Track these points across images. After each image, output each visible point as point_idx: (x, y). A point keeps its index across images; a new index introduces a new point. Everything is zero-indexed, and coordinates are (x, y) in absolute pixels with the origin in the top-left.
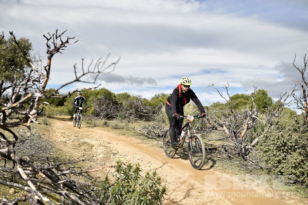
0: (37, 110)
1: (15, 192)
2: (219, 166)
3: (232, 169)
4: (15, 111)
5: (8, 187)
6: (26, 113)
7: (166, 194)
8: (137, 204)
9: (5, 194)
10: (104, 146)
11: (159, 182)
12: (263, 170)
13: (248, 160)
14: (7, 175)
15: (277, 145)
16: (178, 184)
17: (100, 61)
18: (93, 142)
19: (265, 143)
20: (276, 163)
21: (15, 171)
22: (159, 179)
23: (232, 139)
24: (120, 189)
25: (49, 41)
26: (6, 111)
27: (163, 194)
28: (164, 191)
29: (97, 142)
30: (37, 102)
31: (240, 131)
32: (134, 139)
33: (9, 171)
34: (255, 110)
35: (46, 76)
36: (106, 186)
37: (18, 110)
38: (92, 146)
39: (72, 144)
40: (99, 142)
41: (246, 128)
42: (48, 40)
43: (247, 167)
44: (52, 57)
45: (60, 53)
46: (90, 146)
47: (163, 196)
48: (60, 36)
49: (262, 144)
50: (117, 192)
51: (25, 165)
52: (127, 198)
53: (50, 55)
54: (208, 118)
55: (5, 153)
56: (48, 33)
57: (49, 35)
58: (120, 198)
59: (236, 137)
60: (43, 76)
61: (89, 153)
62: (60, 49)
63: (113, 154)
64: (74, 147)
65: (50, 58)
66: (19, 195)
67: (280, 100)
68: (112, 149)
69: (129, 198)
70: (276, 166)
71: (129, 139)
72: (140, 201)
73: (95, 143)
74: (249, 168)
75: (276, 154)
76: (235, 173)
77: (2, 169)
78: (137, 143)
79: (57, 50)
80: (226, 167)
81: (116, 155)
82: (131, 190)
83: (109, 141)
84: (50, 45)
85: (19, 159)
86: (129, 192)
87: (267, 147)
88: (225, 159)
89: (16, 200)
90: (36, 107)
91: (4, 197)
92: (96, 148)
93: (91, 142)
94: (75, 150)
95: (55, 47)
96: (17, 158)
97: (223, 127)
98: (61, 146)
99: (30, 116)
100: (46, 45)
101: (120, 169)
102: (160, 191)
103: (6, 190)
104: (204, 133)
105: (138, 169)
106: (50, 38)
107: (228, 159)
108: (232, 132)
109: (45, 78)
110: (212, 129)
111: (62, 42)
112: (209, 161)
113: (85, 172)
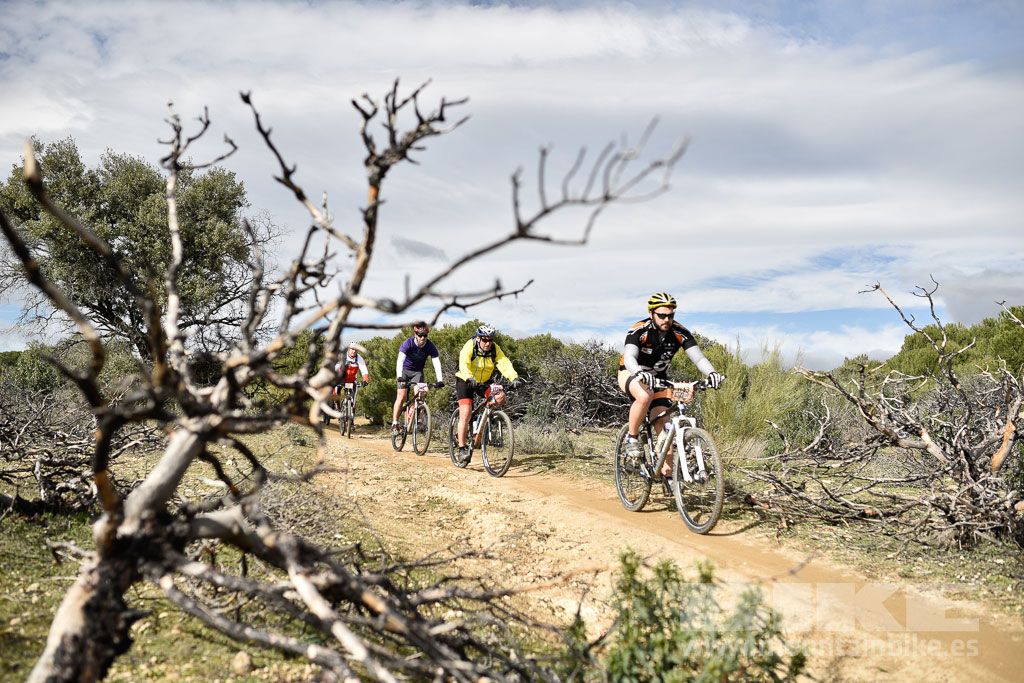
1: (253, 667)
2: (935, 574)
3: (986, 583)
5: (225, 648)
6: (296, 383)
7: (809, 676)
9: (219, 671)
10: (503, 509)
14: (217, 607)
18: (464, 499)
22: (779, 619)
23: (957, 476)
25: (372, 122)
26: (237, 370)
27: (796, 673)
28: (799, 662)
29: (474, 496)
31: (985, 448)
32: (601, 484)
35: (362, 249)
36: (580, 647)
38: (462, 512)
39: (395, 505)
40: (482, 497)
41: (1012, 436)
42: (367, 117)
44: (384, 177)
45: (411, 161)
46: (454, 510)
53: (376, 170)
54: (864, 404)
55: (229, 525)
56: (366, 97)
57: (367, 101)
59: (972, 467)
61: (456, 533)
62: (414, 145)
63: (536, 538)
64: (405, 516)
65: (375, 183)
66: (265, 676)
68: (530, 519)
71: (582, 485)
73: (470, 500)
76: (1003, 598)
78: (612, 499)
79: (400, 151)
80: (963, 578)
81: (548, 540)
83: (514, 493)
84: (373, 135)
85: (294, 544)
86: (669, 666)
88: (947, 548)
90: (331, 359)
91: (216, 681)
92: (475, 518)
93: (456, 497)
94: (410, 525)
95: (393, 140)
96: (286, 540)
97: (920, 436)
99: (311, 391)
100: (362, 137)
101: (635, 582)
102: (782, 663)
103: (220, 658)
104: (852, 457)
105: (707, 579)
106: (375, 112)
107: (959, 548)
108: (957, 452)
109: (358, 256)
110: (879, 444)
111: (422, 121)
112: (889, 556)
113: (500, 596)
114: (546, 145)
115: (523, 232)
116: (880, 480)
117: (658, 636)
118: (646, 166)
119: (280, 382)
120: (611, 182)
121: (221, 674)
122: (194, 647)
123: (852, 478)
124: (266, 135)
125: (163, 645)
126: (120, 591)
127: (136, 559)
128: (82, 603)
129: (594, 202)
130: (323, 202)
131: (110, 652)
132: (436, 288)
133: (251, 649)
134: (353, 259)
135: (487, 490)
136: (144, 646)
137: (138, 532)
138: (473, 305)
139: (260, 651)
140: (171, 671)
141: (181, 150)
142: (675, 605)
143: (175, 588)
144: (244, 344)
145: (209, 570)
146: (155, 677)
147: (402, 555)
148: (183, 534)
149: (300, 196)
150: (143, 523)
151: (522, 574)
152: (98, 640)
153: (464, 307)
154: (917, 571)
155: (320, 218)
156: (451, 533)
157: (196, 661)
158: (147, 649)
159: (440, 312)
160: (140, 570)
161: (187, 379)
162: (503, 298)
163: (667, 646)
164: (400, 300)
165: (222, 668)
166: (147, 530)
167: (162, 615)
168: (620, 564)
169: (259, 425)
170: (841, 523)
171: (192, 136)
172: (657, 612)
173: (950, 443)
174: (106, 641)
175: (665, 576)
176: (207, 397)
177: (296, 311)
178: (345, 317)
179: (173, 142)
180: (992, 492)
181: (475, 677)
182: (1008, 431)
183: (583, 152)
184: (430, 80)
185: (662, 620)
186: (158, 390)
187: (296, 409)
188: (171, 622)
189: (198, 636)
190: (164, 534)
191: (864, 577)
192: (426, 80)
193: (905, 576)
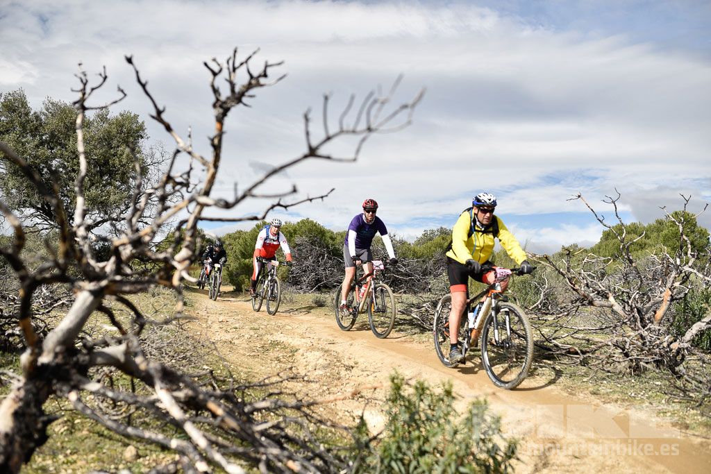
0: (190, 250)
1: (138, 456)
2: (614, 392)
3: (648, 398)
4: (139, 253)
5: (120, 444)
6: (165, 257)
7: (518, 459)
9: (114, 459)
10: (322, 349)
11: (497, 429)
13: (686, 376)
14: (114, 415)
17: (375, 96)
18: (295, 342)
21: (146, 400)
22: (497, 420)
23: (633, 326)
24: (399, 447)
25: (218, 78)
26: (121, 248)
27: (510, 457)
28: (511, 452)
29: (303, 340)
30: (191, 231)
31: (651, 307)
33: (130, 400)
34: (690, 252)
35: (211, 165)
36: (362, 440)
38: (294, 351)
39: (247, 346)
40: (308, 341)
41: (669, 298)
42: (215, 75)
43: (688, 393)
44: (226, 116)
45: (245, 105)
46: (288, 350)
47: (510, 465)
50: (394, 454)
52: (420, 470)
53: (221, 111)
54: (570, 276)
55: (118, 357)
56: (214, 60)
57: (215, 64)
59: (642, 320)
60: (204, 165)
61: (289, 365)
62: (247, 94)
63: (344, 369)
64: (254, 353)
65: (220, 120)
66: (147, 463)
68: (340, 356)
73: (299, 343)
74: (691, 395)
76: (659, 408)
77: (115, 397)
79: (238, 98)
80: (633, 395)
81: (353, 370)
83: (331, 338)
84: (218, 88)
85: (159, 368)
86: (423, 453)
88: (624, 374)
90: (190, 241)
91: (113, 466)
92: (303, 355)
93: (290, 340)
94: (257, 359)
95: (233, 91)
96: (153, 366)
97: (608, 298)
98: (224, 351)
99: (175, 264)
100: (211, 88)
101: (400, 395)
102: (500, 450)
103: (116, 450)
104: (561, 313)
105: (448, 393)
106: (220, 71)
107: (631, 374)
108: (632, 310)
109: (208, 170)
110: (580, 304)
111: (252, 77)
112: (584, 380)
113: (309, 406)
114: (327, 93)
115: (313, 152)
116: (581, 328)
117: (416, 433)
119: (153, 257)
120: (372, 119)
121: (116, 461)
122: (98, 443)
123: (562, 327)
124: (143, 86)
125: (76, 442)
126: (39, 402)
127: (52, 380)
128: (12, 410)
129: (361, 132)
130: (188, 134)
131: (32, 445)
132: (255, 192)
133: (138, 444)
134: (205, 172)
135: (312, 336)
136: (62, 443)
137: (53, 361)
138: (292, 205)
139: (144, 446)
140: (81, 460)
141: (86, 96)
142: (429, 412)
143: (79, 400)
144: (129, 231)
146: (69, 464)
147: (250, 380)
148: (85, 363)
149: (168, 128)
150: (56, 355)
151: (334, 393)
152: (23, 437)
153: (286, 207)
154: (603, 390)
155: (182, 145)
156: (285, 365)
157: (99, 452)
158: (65, 445)
159: (269, 210)
160: (54, 388)
161: (89, 256)
162: (313, 201)
163: (422, 439)
164: (231, 199)
165: (117, 457)
166: (59, 360)
167: (77, 421)
168: (390, 383)
169: (139, 287)
170: (553, 358)
171: (94, 86)
172: (417, 417)
173: (628, 303)
174: (28, 437)
175: (420, 391)
177: (165, 209)
178: (200, 212)
179: (81, 90)
180: (655, 337)
181: (285, 460)
182: (667, 295)
183: (352, 98)
184: (259, 49)
185: (419, 422)
186: (61, 261)
187: (165, 277)
188: (83, 426)
189: (101, 435)
190: (72, 362)
191: (565, 394)
192: (256, 49)
193: (594, 393)
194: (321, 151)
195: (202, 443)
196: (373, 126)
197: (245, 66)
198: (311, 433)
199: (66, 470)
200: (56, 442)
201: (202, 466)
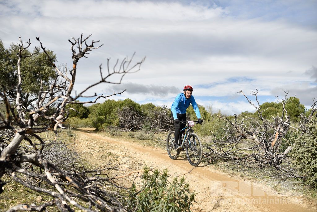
0: (63, 115)
1: (42, 200)
2: (250, 176)
3: (263, 178)
4: (42, 117)
5: (36, 195)
6: (52, 118)
7: (195, 201)
8: (165, 210)
10: (130, 156)
11: (187, 189)
12: (298, 180)
13: (280, 169)
14: (34, 183)
15: (312, 152)
16: (207, 194)
17: (126, 60)
18: (118, 153)
19: (299, 151)
20: (312, 172)
21: (43, 177)
23: (263, 148)
24: (147, 196)
25: (74, 46)
26: (33, 115)
27: (192, 201)
28: (192, 198)
29: (122, 152)
30: (63, 108)
31: (271, 139)
32: (160, 149)
33: (37, 176)
34: (287, 116)
35: (71, 81)
36: (133, 193)
37: (45, 115)
38: (117, 157)
39: (97, 155)
40: (124, 153)
41: (278, 136)
42: (73, 44)
43: (280, 176)
44: (78, 61)
45: (85, 57)
46: (115, 157)
47: (191, 203)
48: (85, 40)
49: (296, 151)
50: (144, 199)
51: (52, 171)
52: (155, 205)
53: (75, 59)
54: (236, 126)
55: (32, 158)
56: (73, 38)
57: (74, 40)
58: (148, 205)
59: (266, 145)
60: (69, 81)
61: (115, 163)
62: (86, 53)
63: (138, 165)
64: (100, 158)
65: (75, 63)
67: (313, 106)
68: (137, 159)
69: (156, 204)
70: (312, 175)
71: (155, 149)
72: (168, 207)
73: (120, 154)
74: (282, 177)
75: (311, 162)
76: (267, 182)
77: (30, 175)
79: (82, 54)
80: (257, 177)
81: (142, 166)
82: (159, 196)
83: (134, 152)
84: (75, 50)
85: (46, 163)
86: (156, 199)
87: (301, 155)
88: (256, 168)
89: (44, 205)
90: (62, 112)
93: (116, 152)
94: (101, 161)
95: (80, 52)
97: (253, 136)
98: (87, 157)
99: (56, 121)
100: (71, 50)
101: (147, 175)
102: (188, 198)
103: (34, 198)
104: (232, 142)
105: (166, 174)
106: (76, 43)
107: (259, 168)
108: (262, 140)
109: (70, 83)
110: (241, 138)
111: (87, 46)
112: (239, 170)
113: (112, 179)
115: (103, 81)
116: (241, 148)
117: (154, 191)
118: (136, 64)
119: (47, 118)
121: (33, 202)
122: (26, 195)
123: (233, 148)
124: (44, 49)
125: (17, 194)
127: (5, 168)
129: (122, 73)
132: (83, 95)
133: (43, 195)
135: (126, 151)
137: (5, 160)
138: (107, 97)
139: (46, 196)
140: (18, 201)
143: (16, 176)
144: (37, 108)
145: (25, 171)
146: (13, 203)
148: (19, 161)
149: (54, 66)
150: (7, 158)
153: (105, 97)
154: (245, 175)
155: (60, 73)
156: (113, 163)
157: (26, 198)
158: (12, 195)
159: (97, 99)
160: (6, 171)
161: (21, 117)
165: (34, 200)
166: (8, 160)
167: (18, 186)
168: (143, 170)
169: (41, 130)
170: (228, 161)
171: (26, 47)
173: (260, 138)
175: (156, 174)
176: (27, 122)
179: (20, 49)
182: (276, 135)
184: (91, 34)
187: (52, 126)
188: (21, 188)
189: (28, 191)
190: (13, 161)
191: (230, 177)
193: (241, 176)
194: (106, 80)
195: (62, 192)
196: (126, 71)
197: (84, 42)
198: (118, 192)
199: (12, 205)
200: (8, 194)
201: (64, 203)
